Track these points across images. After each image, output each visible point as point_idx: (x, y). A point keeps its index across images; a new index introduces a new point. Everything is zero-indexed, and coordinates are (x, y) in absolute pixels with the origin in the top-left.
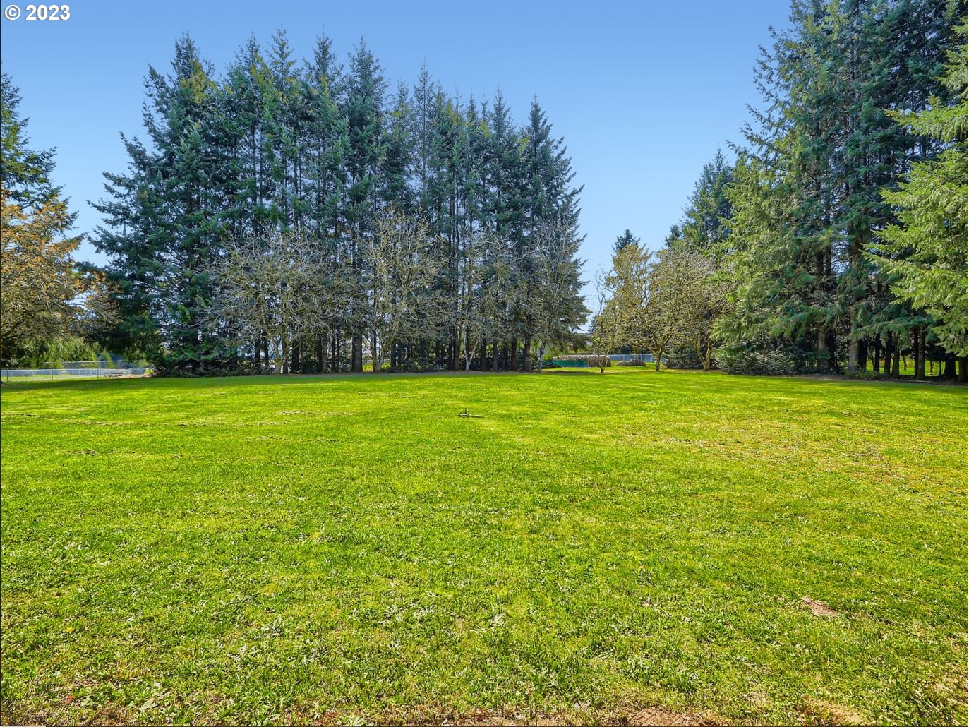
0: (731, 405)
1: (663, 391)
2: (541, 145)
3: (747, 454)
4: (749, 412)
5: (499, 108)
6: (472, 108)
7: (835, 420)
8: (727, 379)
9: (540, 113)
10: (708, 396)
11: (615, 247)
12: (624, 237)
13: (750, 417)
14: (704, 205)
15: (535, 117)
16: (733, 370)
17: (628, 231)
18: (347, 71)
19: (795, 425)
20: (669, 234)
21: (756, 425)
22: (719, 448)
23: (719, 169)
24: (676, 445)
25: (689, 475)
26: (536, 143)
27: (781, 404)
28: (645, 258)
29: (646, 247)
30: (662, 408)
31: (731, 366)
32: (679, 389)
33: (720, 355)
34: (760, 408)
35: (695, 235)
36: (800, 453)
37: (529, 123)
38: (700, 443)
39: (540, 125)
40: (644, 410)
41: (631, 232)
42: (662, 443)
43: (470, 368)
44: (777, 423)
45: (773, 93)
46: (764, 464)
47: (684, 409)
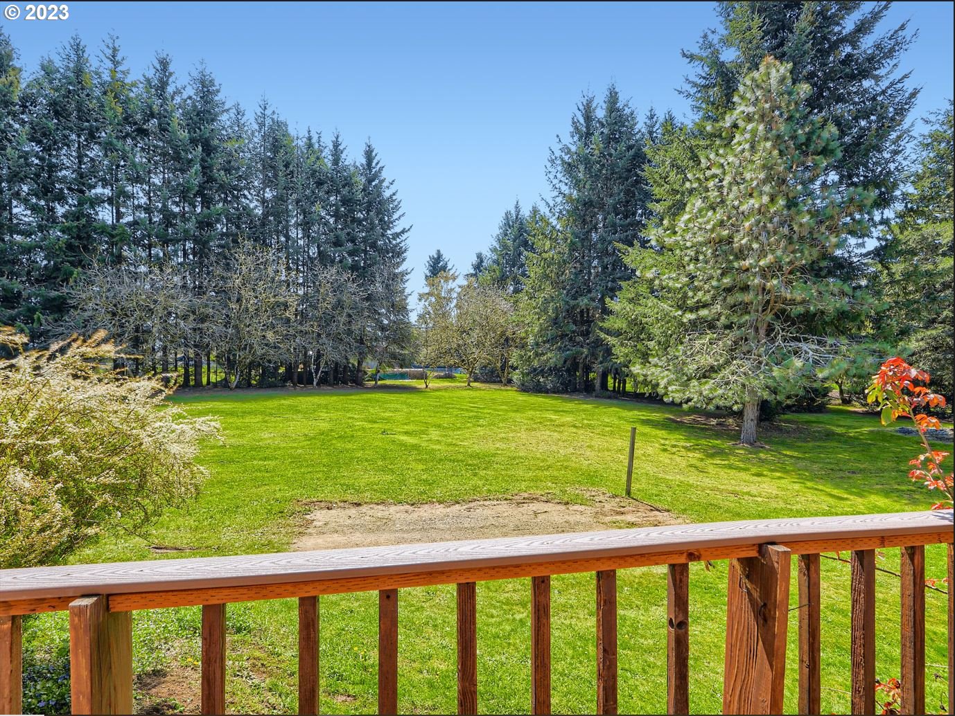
0: (526, 421)
1: (485, 411)
2: (374, 184)
3: (534, 449)
4: (535, 426)
5: (336, 145)
6: (310, 139)
7: (574, 430)
8: (522, 398)
9: (374, 154)
10: (513, 415)
11: (427, 265)
12: (436, 256)
13: (535, 430)
14: (505, 247)
15: (369, 155)
16: (524, 389)
17: (439, 251)
18: (190, 91)
19: (555, 434)
20: (474, 260)
21: (538, 434)
22: (522, 447)
23: (517, 218)
24: (504, 446)
25: (514, 458)
26: (370, 181)
27: (551, 420)
28: (454, 279)
29: (454, 269)
30: (490, 425)
31: (523, 385)
32: (495, 410)
33: (516, 376)
34: (540, 423)
35: (497, 272)
36: (554, 448)
37: (364, 161)
38: (514, 445)
39: (374, 164)
40: (480, 426)
41: (442, 252)
42: (498, 446)
43: (318, 384)
44: (548, 433)
45: (557, 186)
46: (541, 453)
47: (501, 425)
